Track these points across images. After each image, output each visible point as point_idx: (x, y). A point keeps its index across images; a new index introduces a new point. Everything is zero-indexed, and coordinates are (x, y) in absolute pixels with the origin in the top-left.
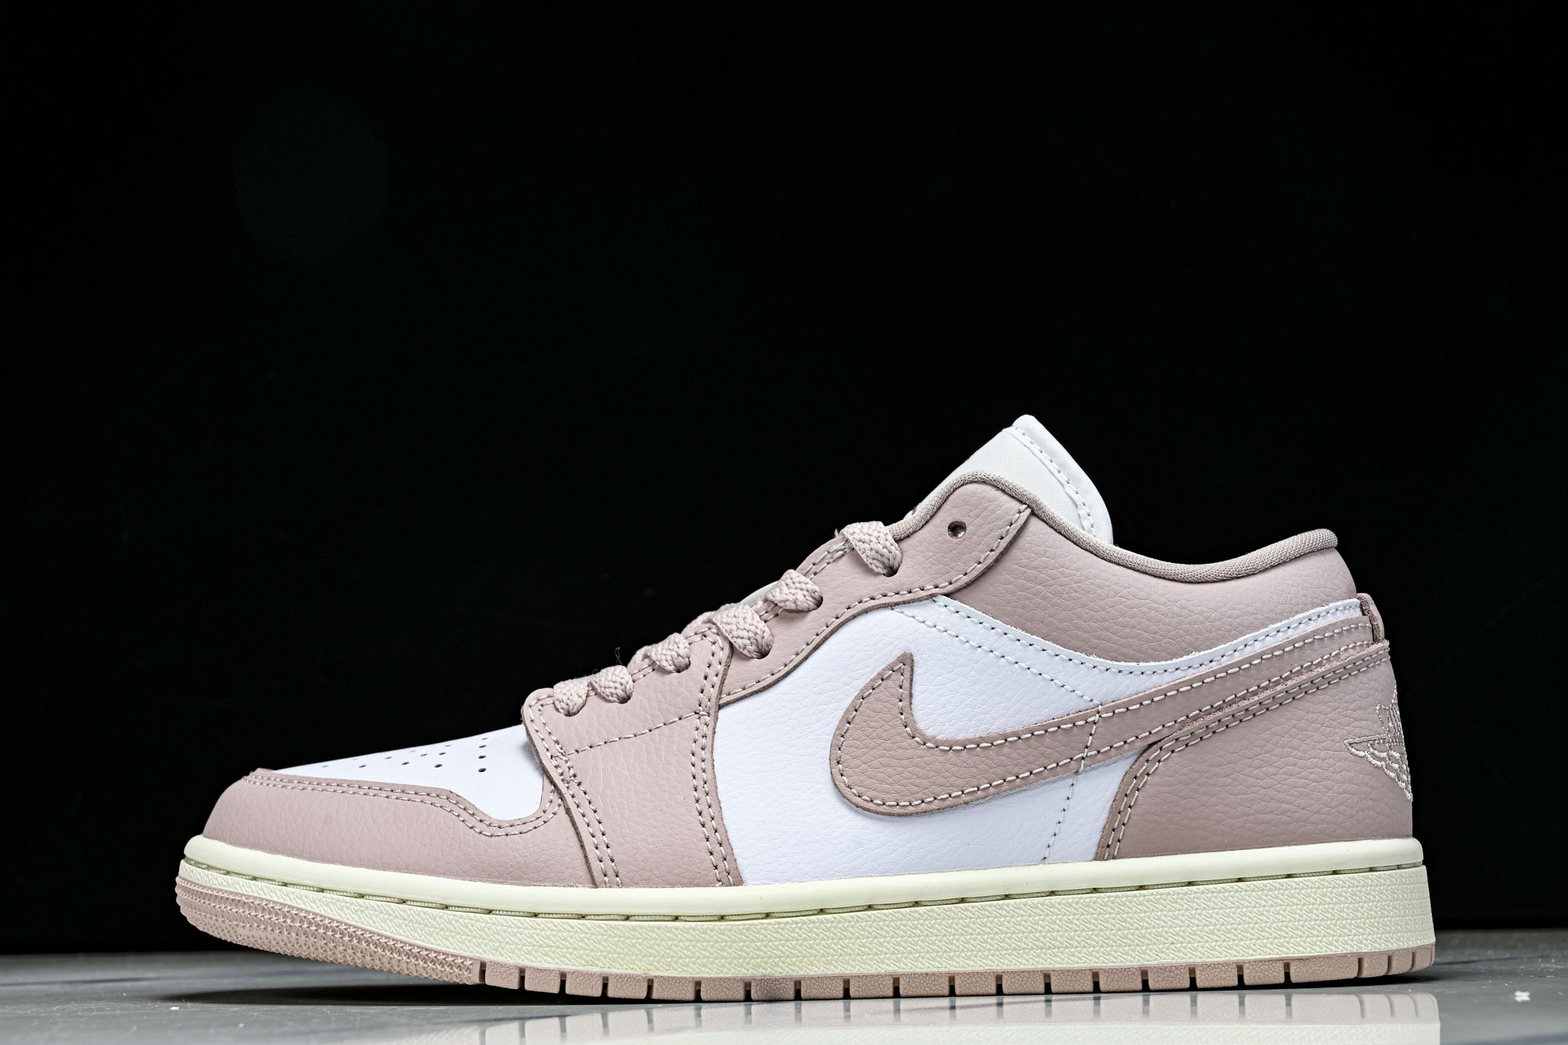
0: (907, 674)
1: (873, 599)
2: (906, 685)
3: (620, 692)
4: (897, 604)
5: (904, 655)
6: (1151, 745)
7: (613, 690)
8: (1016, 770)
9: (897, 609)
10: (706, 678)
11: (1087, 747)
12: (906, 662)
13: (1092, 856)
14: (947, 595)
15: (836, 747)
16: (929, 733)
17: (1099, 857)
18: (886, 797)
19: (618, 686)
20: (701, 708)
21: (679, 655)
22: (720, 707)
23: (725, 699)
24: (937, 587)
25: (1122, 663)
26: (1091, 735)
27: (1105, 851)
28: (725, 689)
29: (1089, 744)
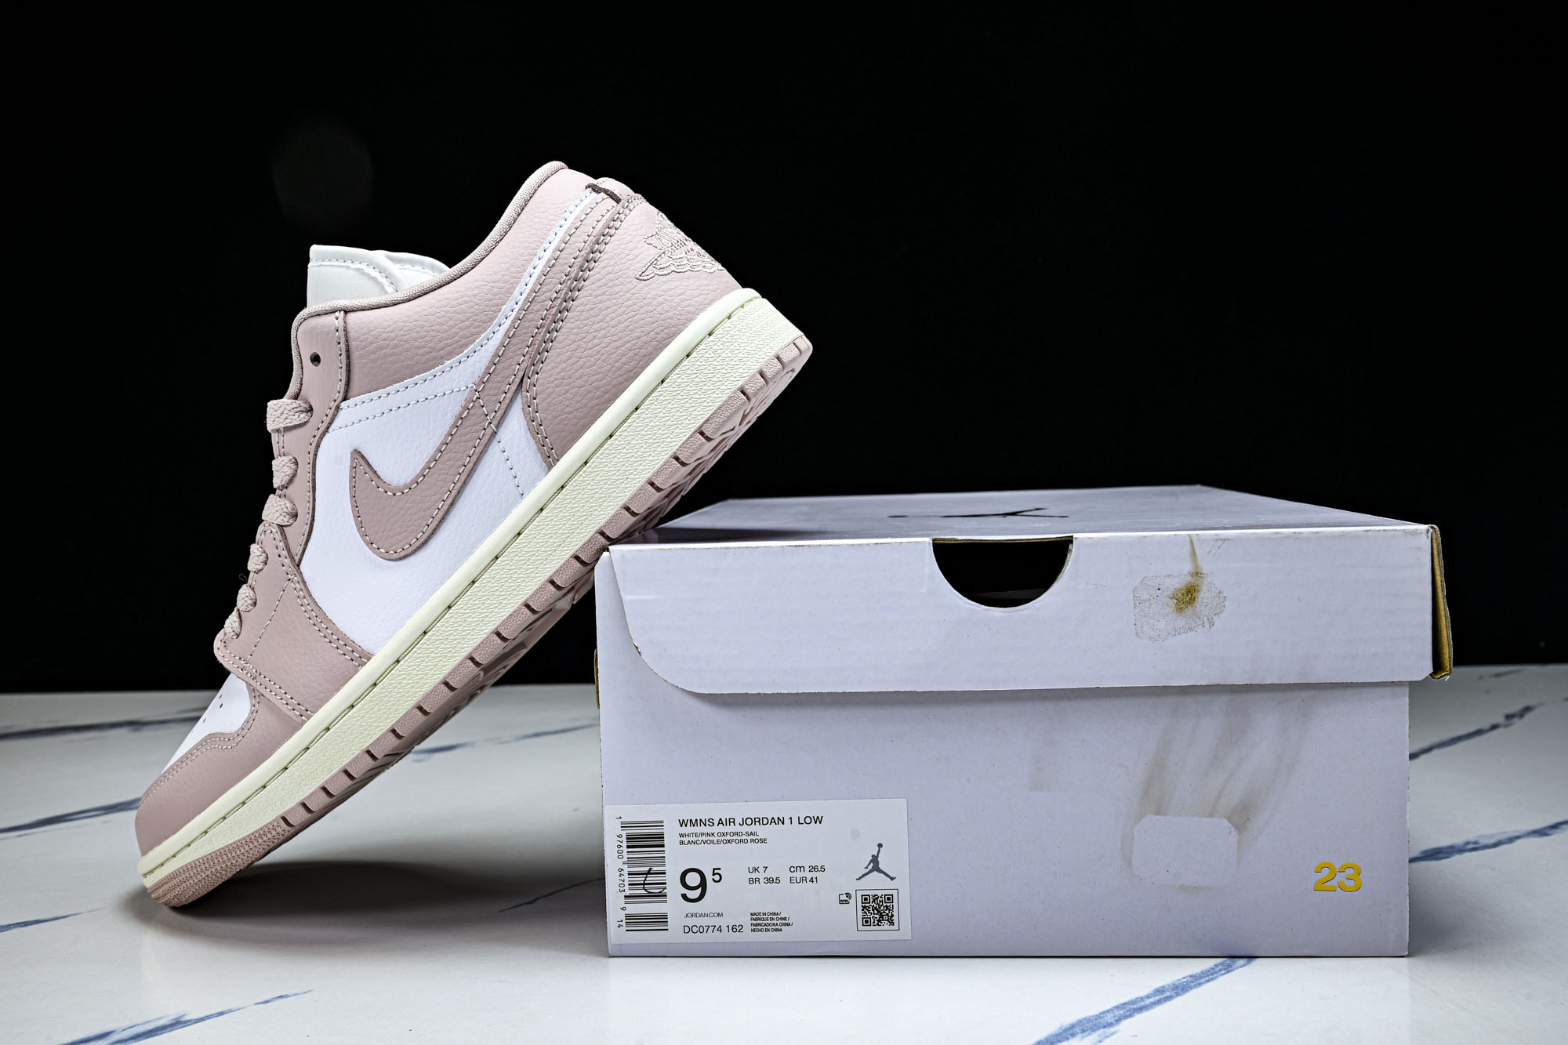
0: (362, 462)
1: (315, 436)
2: (367, 469)
3: (250, 602)
4: (328, 428)
5: (352, 453)
6: (522, 381)
7: (246, 604)
8: (461, 463)
9: (330, 430)
10: (280, 556)
11: (487, 415)
12: (358, 455)
13: (547, 469)
14: (345, 399)
15: (364, 535)
16: (402, 482)
17: (550, 467)
18: (408, 540)
19: (246, 599)
20: (289, 576)
21: (258, 556)
22: (298, 566)
23: (297, 558)
24: (335, 401)
25: (466, 351)
26: (483, 406)
27: (550, 459)
28: (294, 554)
29: (486, 413)
